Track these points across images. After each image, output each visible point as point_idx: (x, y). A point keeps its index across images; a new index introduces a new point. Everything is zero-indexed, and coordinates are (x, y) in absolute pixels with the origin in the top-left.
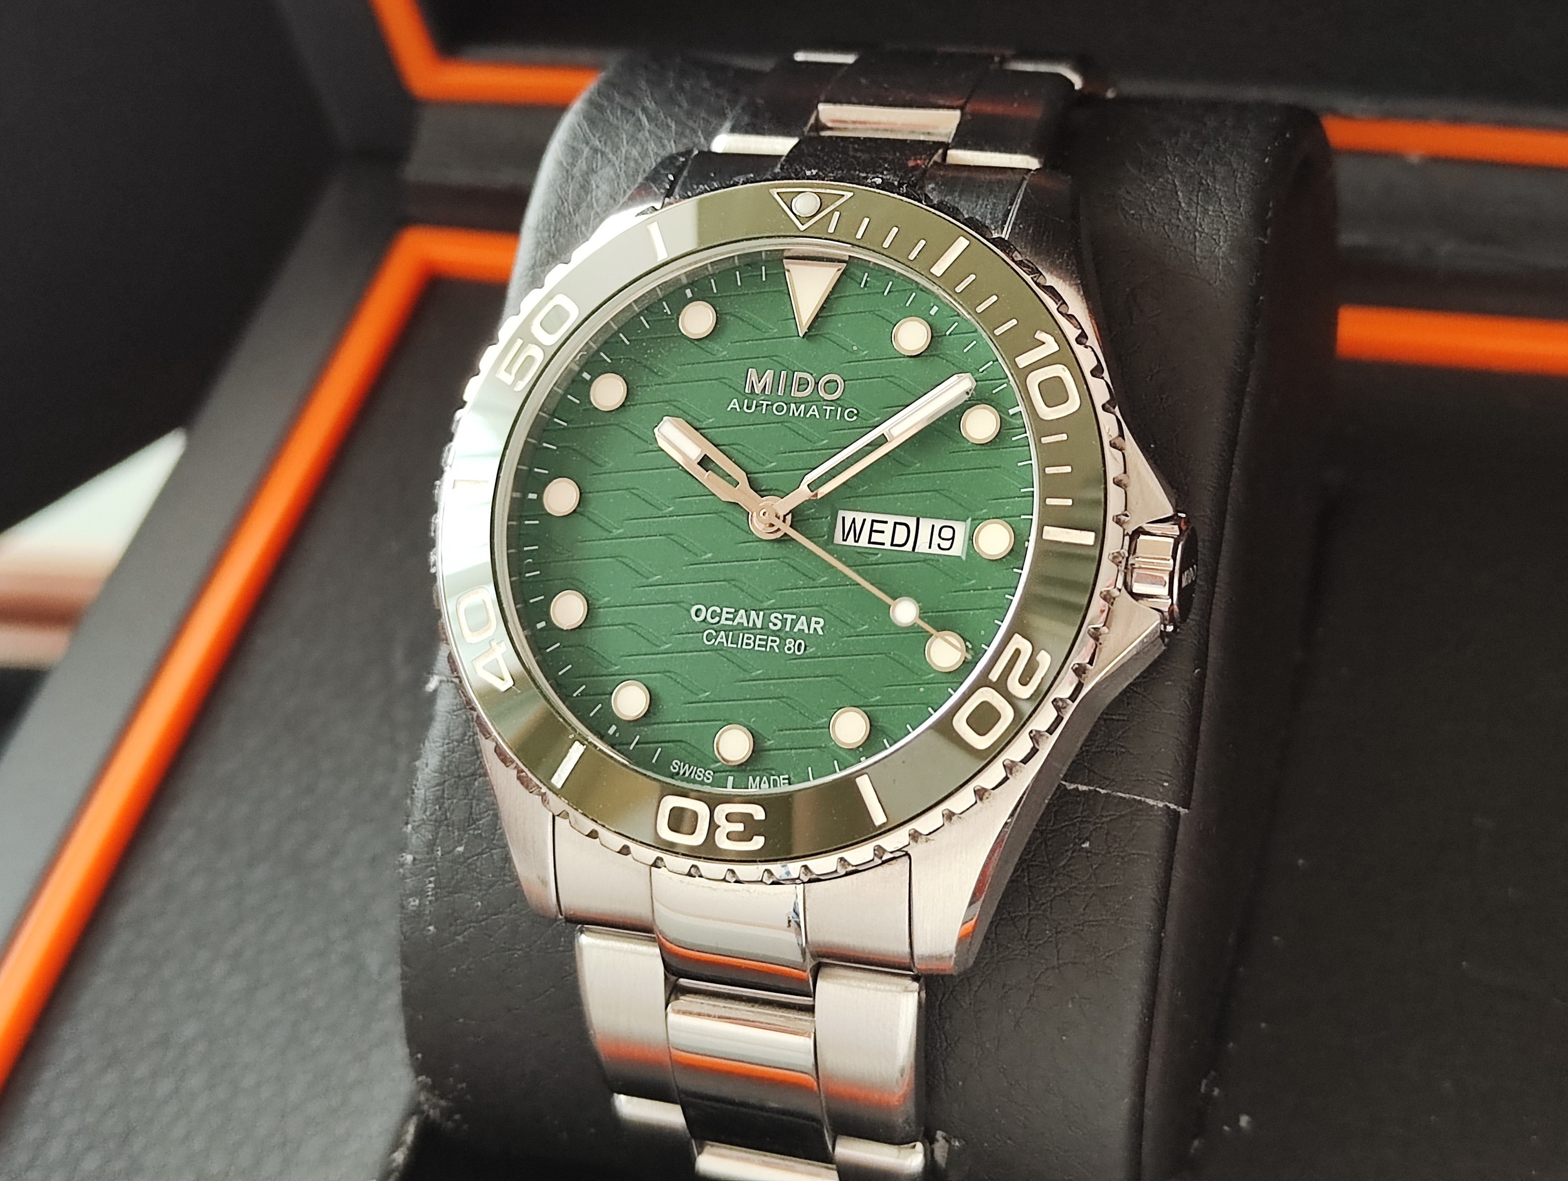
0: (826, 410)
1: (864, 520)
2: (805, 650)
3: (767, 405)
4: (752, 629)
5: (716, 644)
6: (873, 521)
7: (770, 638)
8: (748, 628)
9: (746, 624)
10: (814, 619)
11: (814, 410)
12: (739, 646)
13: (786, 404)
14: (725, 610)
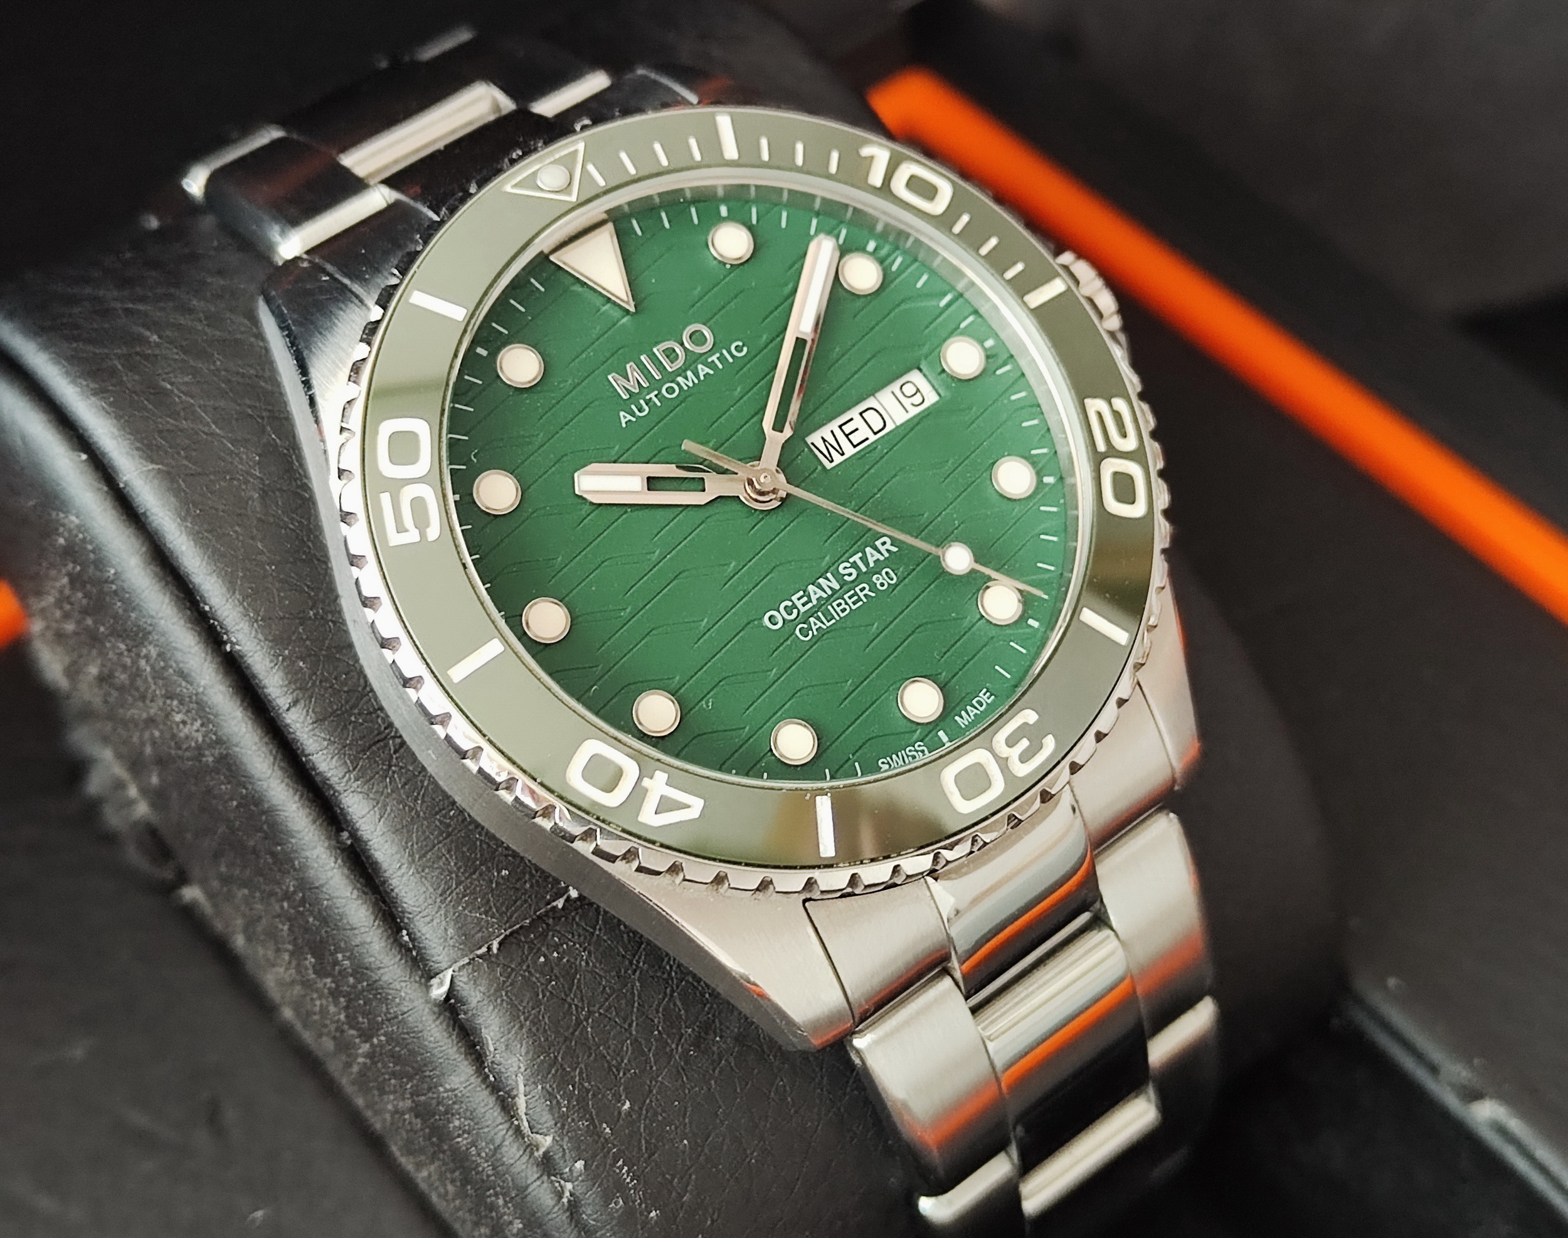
0: (713, 361)
1: (832, 432)
2: (896, 574)
3: (656, 396)
4: (832, 595)
5: (815, 633)
6: (840, 427)
7: (857, 589)
8: (830, 597)
9: (825, 596)
10: (878, 543)
11: (703, 370)
12: (838, 618)
13: (672, 382)
14: (794, 598)
